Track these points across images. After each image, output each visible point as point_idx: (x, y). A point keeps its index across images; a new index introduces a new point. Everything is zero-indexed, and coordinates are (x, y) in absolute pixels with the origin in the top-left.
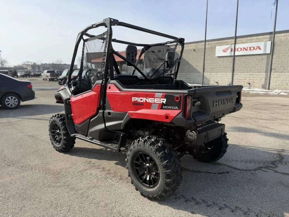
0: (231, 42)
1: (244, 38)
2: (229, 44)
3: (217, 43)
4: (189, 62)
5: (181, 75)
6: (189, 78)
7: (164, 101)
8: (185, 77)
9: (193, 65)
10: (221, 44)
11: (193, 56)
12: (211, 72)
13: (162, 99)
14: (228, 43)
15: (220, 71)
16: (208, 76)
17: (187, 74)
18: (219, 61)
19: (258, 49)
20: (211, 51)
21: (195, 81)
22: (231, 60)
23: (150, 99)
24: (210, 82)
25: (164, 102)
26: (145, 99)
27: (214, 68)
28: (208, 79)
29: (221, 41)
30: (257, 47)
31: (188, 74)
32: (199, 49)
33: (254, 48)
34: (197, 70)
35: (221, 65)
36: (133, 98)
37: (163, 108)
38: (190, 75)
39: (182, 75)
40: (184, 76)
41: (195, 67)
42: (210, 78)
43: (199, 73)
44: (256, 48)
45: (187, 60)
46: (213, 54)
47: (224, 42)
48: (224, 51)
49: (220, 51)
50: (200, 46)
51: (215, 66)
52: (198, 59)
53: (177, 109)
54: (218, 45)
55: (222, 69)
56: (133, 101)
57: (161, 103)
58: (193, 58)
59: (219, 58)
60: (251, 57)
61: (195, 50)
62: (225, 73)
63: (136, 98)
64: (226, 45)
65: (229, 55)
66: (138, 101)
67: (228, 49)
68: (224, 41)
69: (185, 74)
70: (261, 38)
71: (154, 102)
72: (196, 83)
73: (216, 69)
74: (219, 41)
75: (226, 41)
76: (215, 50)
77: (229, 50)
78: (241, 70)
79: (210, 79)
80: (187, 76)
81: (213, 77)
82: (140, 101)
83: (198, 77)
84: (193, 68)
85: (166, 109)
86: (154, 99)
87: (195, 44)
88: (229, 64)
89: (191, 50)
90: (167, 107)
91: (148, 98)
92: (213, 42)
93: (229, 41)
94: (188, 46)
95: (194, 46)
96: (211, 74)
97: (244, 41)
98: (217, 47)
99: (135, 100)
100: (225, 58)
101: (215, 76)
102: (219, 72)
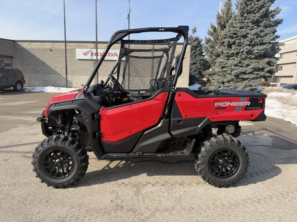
0: (91, 46)
1: (102, 44)
2: (88, 48)
3: (76, 45)
4: (45, 62)
5: (36, 76)
6: (47, 81)
7: (249, 103)
8: (42, 80)
9: (51, 66)
10: (81, 47)
11: (50, 56)
12: (73, 75)
13: (246, 102)
14: (88, 46)
15: (82, 73)
16: (70, 78)
17: (44, 75)
18: (80, 64)
19: (115, 56)
20: (70, 53)
21: (55, 84)
22: (92, 64)
23: (234, 103)
24: (73, 84)
25: (248, 105)
26: (229, 103)
27: (76, 70)
28: (70, 82)
29: (81, 44)
30: (115, 54)
31: (46, 75)
32: (56, 50)
33: (112, 54)
34: (56, 72)
35: (82, 68)
36: (216, 103)
37: (247, 109)
38: (47, 76)
39: (38, 77)
40: (40, 77)
41: (54, 68)
42: (72, 80)
43: (59, 75)
44: (113, 54)
45: (42, 60)
46: (74, 57)
47: (84, 46)
48: (85, 54)
49: (80, 53)
50: (57, 46)
51: (76, 69)
52: (56, 60)
53: (260, 108)
54: (77, 47)
55: (84, 71)
56: (216, 106)
57: (246, 105)
58: (50, 58)
59: (80, 61)
60: (110, 62)
61: (51, 50)
62: (87, 76)
63: (219, 103)
64: (86, 48)
65: (90, 58)
66: (221, 106)
67: (88, 52)
68: (83, 44)
69: (42, 75)
70: (117, 46)
71: (238, 105)
72: (57, 86)
73: (77, 71)
74: (79, 44)
75: (85, 44)
76: (75, 53)
77: (90, 54)
78: (103, 74)
79: (72, 82)
80: (44, 78)
81: (75, 80)
82: (223, 105)
83: (59, 80)
84: (51, 69)
85: (250, 110)
86: (238, 102)
87: (51, 44)
88: (91, 67)
89: (46, 49)
90: (251, 108)
91: (232, 103)
92: (72, 44)
93: (89, 44)
94: (42, 45)
95: (50, 45)
96: (73, 76)
97: (102, 47)
98: (77, 50)
99: (217, 105)
100: (86, 61)
101: (78, 78)
102: (81, 75)
